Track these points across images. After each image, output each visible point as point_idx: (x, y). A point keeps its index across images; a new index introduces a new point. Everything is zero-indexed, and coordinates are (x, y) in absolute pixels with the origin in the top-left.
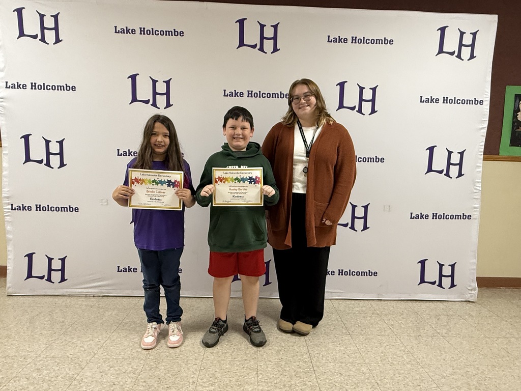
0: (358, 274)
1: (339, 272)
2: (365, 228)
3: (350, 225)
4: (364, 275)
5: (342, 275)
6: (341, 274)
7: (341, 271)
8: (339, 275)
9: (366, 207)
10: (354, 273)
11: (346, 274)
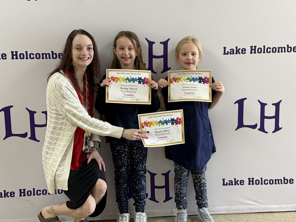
0: (271, 182)
1: (250, 181)
2: (277, 128)
3: (259, 127)
4: (279, 183)
5: (253, 184)
6: (251, 183)
7: (251, 180)
8: (249, 184)
9: (277, 105)
10: (266, 182)
11: (258, 182)
